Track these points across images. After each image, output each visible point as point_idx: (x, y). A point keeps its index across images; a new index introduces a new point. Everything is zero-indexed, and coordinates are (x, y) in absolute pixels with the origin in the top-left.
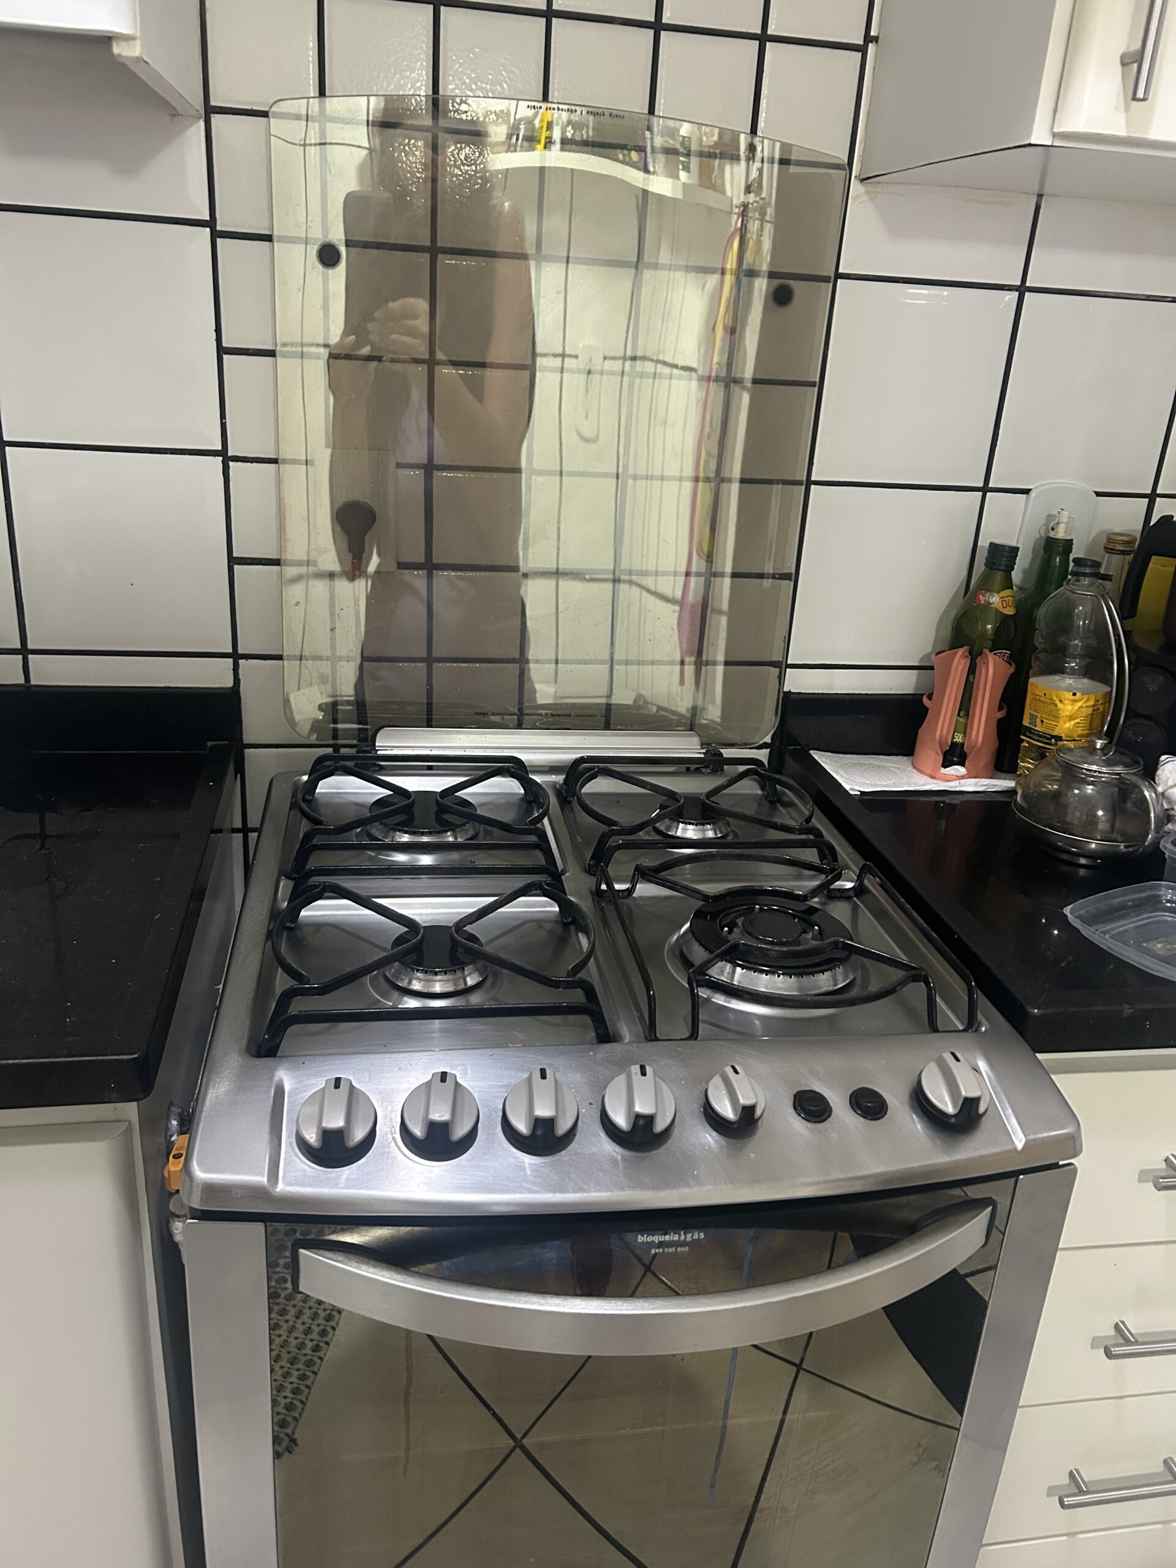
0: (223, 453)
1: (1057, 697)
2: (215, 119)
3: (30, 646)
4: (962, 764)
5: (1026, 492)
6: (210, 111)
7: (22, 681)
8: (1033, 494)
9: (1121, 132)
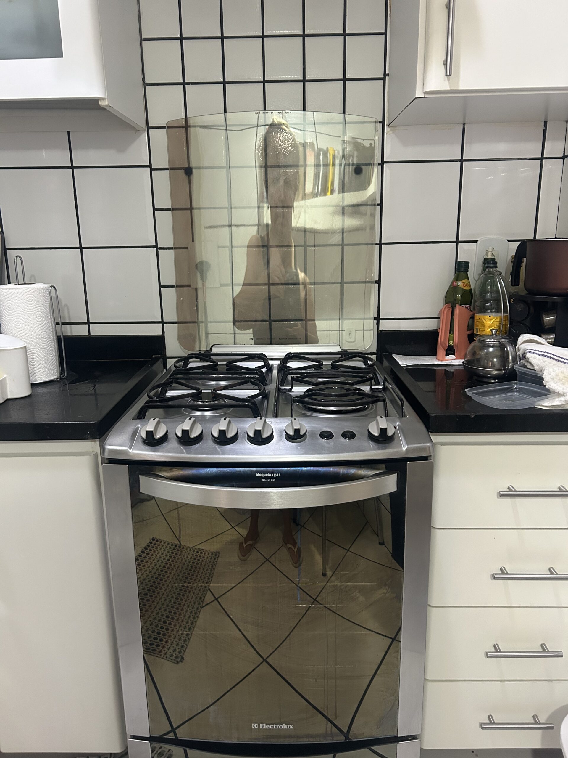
0: (156, 247)
1: (484, 318)
2: (151, 131)
3: (90, 321)
4: (454, 354)
5: (476, 242)
6: (149, 128)
7: (87, 334)
8: (479, 242)
9: (448, 88)
